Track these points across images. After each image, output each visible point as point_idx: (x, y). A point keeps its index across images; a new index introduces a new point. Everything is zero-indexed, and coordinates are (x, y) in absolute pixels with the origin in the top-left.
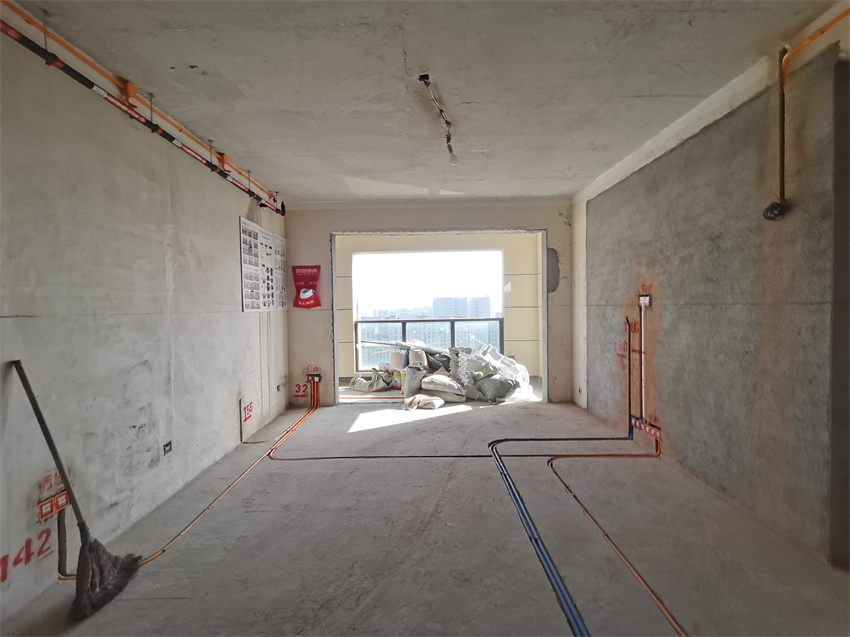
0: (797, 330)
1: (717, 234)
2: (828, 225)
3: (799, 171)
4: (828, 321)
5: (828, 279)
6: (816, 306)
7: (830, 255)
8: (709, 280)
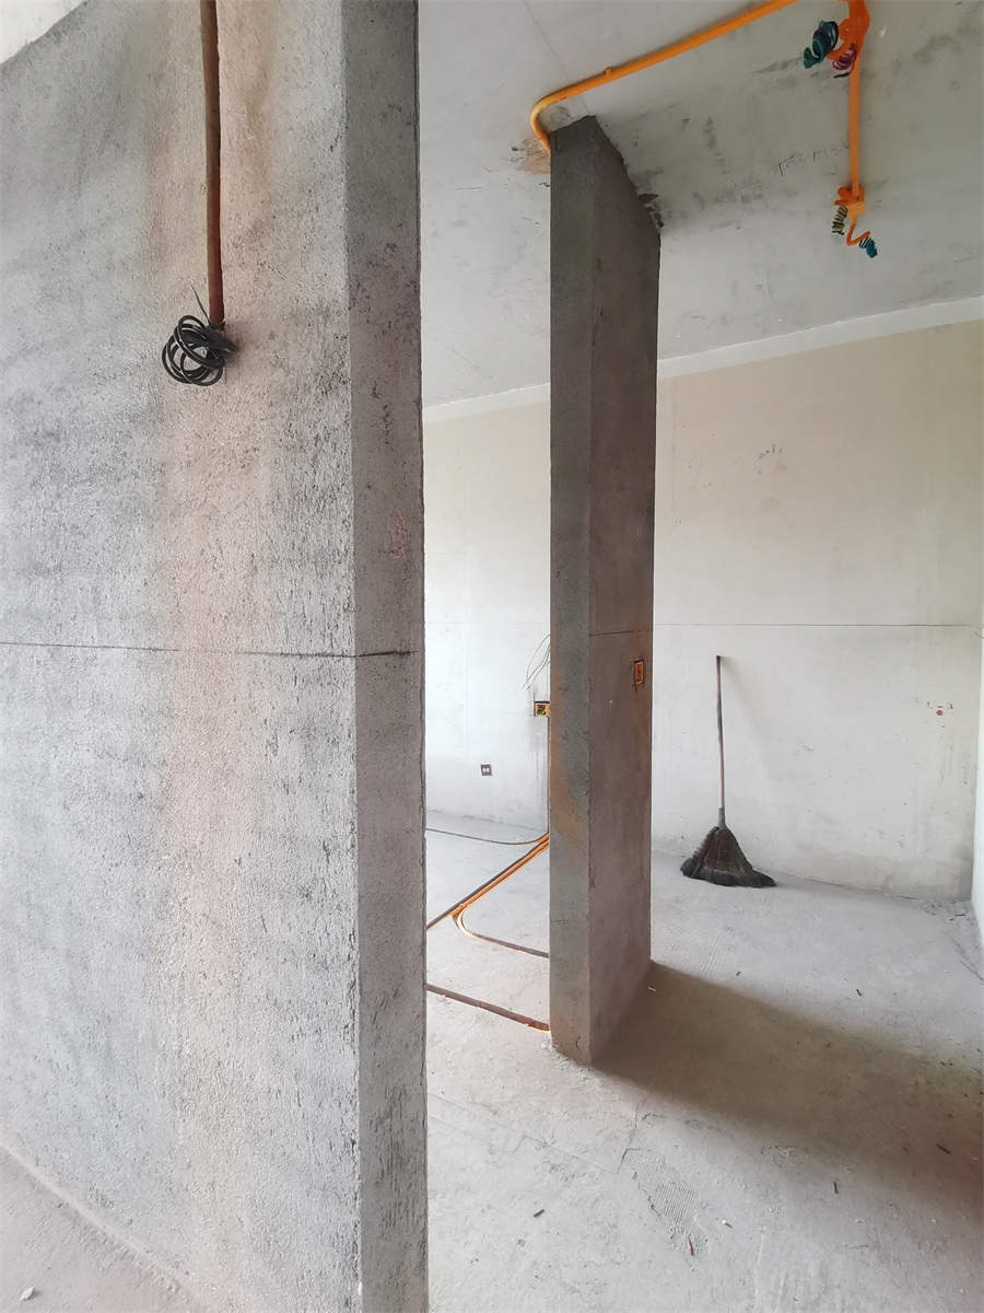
0: (267, 736)
1: (51, 426)
2: (336, 412)
3: (257, 230)
4: (347, 712)
5: (340, 585)
6: (313, 663)
7: (345, 505)
8: (37, 569)
